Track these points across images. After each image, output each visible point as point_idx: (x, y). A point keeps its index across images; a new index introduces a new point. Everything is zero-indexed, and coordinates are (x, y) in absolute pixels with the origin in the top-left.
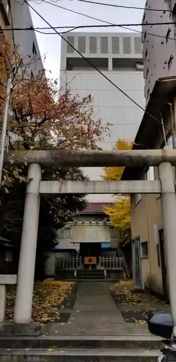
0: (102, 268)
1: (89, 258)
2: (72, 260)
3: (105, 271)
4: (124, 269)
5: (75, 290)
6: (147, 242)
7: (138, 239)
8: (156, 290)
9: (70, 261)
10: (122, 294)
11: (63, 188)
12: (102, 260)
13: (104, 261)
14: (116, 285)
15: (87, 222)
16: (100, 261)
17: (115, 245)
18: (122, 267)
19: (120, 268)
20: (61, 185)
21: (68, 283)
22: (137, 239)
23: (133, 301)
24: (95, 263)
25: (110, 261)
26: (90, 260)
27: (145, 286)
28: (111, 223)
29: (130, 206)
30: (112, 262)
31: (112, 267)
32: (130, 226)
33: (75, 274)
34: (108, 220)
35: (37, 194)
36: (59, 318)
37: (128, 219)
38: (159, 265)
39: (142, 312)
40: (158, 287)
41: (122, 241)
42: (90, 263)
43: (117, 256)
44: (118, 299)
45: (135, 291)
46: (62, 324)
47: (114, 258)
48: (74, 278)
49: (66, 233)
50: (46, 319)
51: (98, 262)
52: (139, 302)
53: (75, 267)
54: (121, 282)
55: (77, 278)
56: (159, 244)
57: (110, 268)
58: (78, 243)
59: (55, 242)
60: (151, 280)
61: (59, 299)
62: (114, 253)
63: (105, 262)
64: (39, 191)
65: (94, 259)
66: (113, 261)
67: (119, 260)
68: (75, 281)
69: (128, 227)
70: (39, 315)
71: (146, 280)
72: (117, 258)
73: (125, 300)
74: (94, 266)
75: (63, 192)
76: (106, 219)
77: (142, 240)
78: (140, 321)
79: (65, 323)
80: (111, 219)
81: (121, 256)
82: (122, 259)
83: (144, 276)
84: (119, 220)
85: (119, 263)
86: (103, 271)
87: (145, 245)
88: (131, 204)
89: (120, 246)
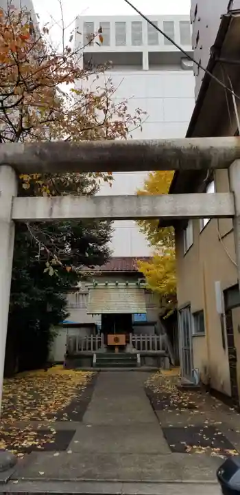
0: (134, 351)
1: (115, 336)
2: (90, 339)
3: (138, 355)
4: (167, 352)
5: (91, 385)
6: (202, 311)
7: (188, 306)
8: (218, 388)
9: (88, 341)
10: (163, 394)
11: (56, 209)
12: (134, 339)
13: (137, 341)
14: (154, 376)
15: (111, 284)
16: (131, 341)
17: (153, 317)
18: (163, 349)
19: (161, 351)
20: (52, 205)
21: (83, 373)
22: (186, 307)
23: (180, 406)
24: (124, 344)
25: (146, 341)
26: (116, 340)
27: (200, 380)
28: (146, 285)
29: (174, 258)
30: (149, 342)
31: (149, 349)
32: (176, 289)
33: (95, 361)
34: (143, 281)
35: (9, 220)
36: (52, 442)
37: (173, 278)
38: (224, 347)
39: (197, 429)
40: (222, 382)
41: (164, 312)
42: (117, 344)
43: (156, 333)
44: (157, 402)
45: (184, 388)
46: (57, 454)
47: (151, 337)
48: (92, 366)
49: (83, 301)
50: (30, 444)
51: (128, 342)
52: (191, 407)
53: (94, 349)
54: (162, 371)
55: (98, 366)
56: (224, 312)
57: (146, 351)
58: (98, 314)
59: (66, 313)
60: (209, 371)
61: (63, 402)
62: (152, 328)
63: (139, 342)
64: (11, 216)
65: (122, 338)
66: (151, 341)
67: (158, 339)
68: (94, 371)
69: (171, 290)
70: (20, 435)
71: (202, 371)
72: (156, 337)
73: (168, 403)
74: (122, 348)
75: (55, 216)
76: (139, 279)
77: (194, 308)
78: (195, 447)
79: (63, 453)
80: (147, 279)
81: (162, 334)
82: (163, 337)
83: (198, 364)
84: (159, 281)
85: (158, 342)
86: (135, 355)
87: (199, 315)
88: (176, 257)
89: (161, 318)
